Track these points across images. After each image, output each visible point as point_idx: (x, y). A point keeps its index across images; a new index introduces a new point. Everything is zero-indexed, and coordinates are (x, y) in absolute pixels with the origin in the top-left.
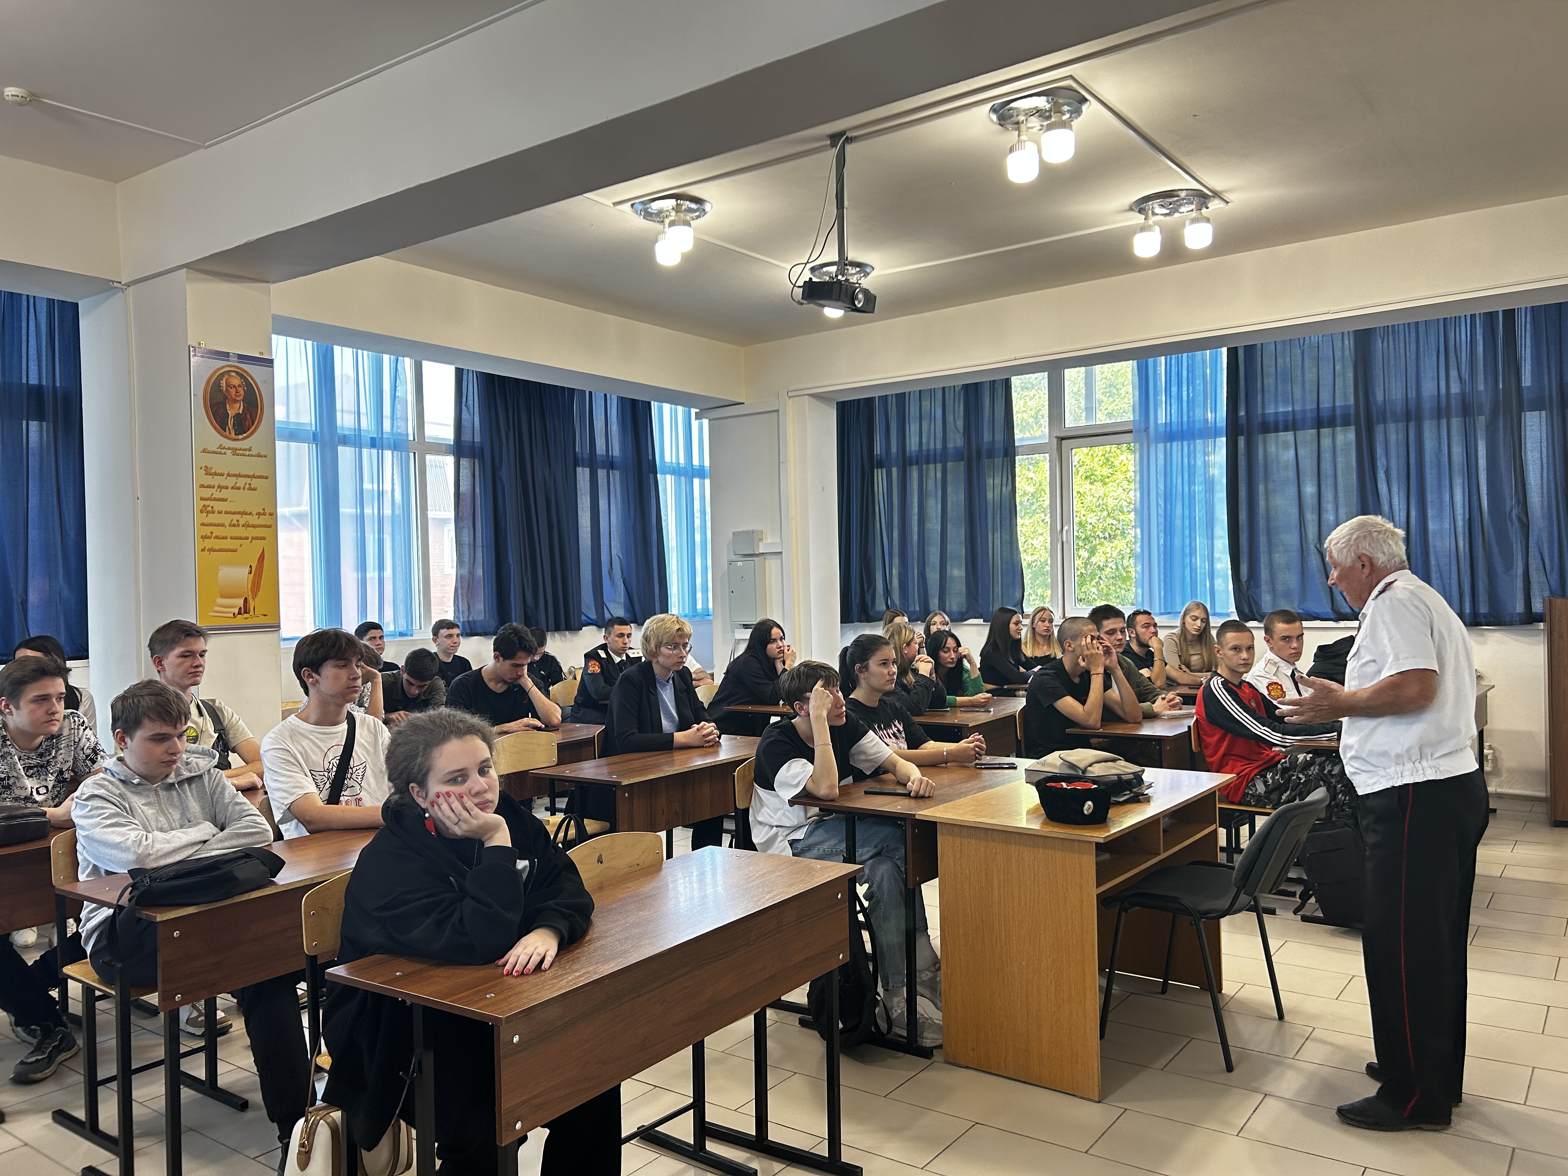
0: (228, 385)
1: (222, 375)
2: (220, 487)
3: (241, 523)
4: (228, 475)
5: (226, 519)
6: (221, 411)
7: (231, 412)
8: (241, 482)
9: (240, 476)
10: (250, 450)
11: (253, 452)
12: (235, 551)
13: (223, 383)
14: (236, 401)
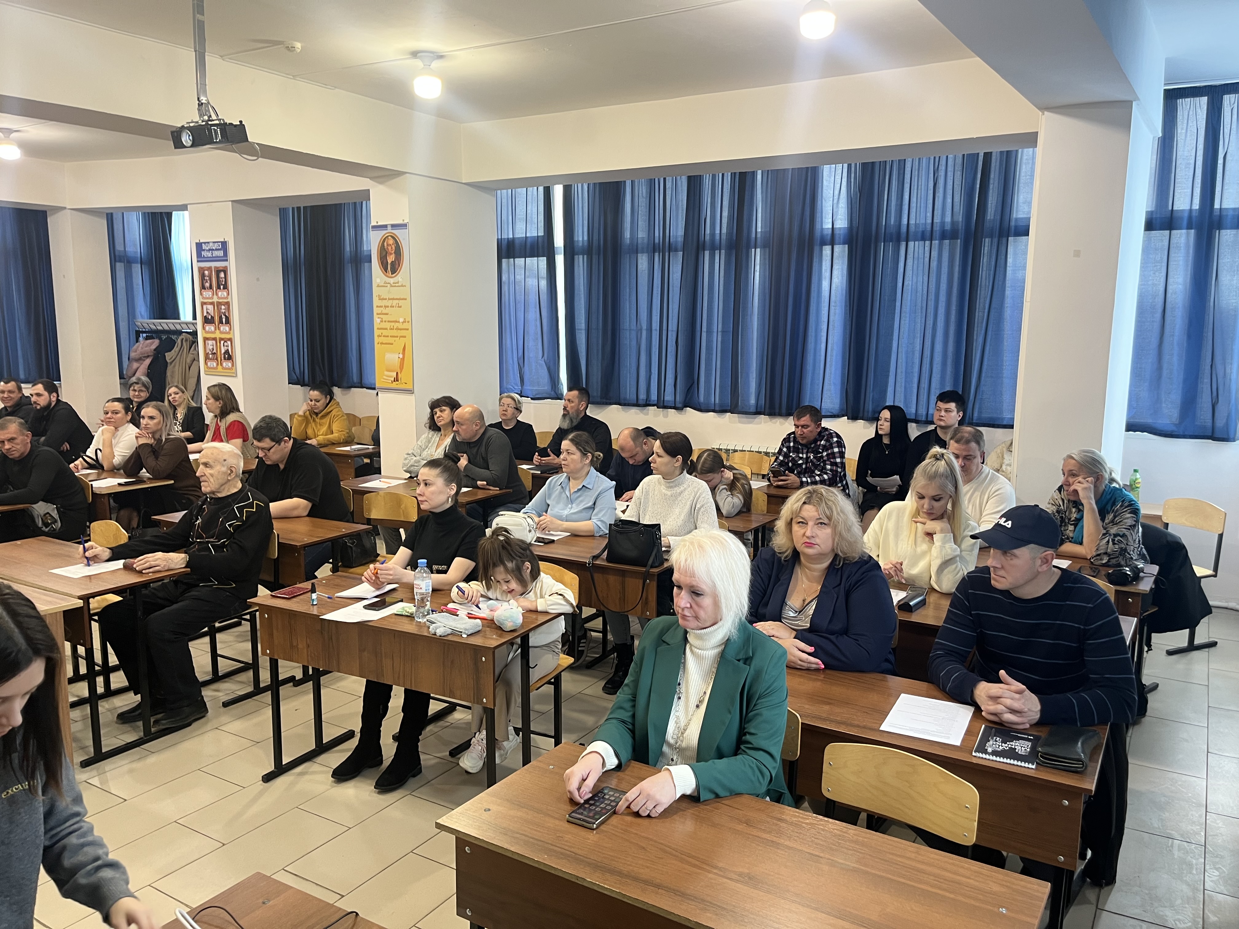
0: (387, 245)
1: (385, 239)
2: (386, 307)
3: (395, 327)
4: (389, 299)
5: (388, 325)
6: (385, 261)
7: (389, 262)
8: (395, 302)
9: (393, 299)
10: (398, 283)
11: (400, 284)
12: (392, 344)
13: (385, 243)
14: (391, 254)
